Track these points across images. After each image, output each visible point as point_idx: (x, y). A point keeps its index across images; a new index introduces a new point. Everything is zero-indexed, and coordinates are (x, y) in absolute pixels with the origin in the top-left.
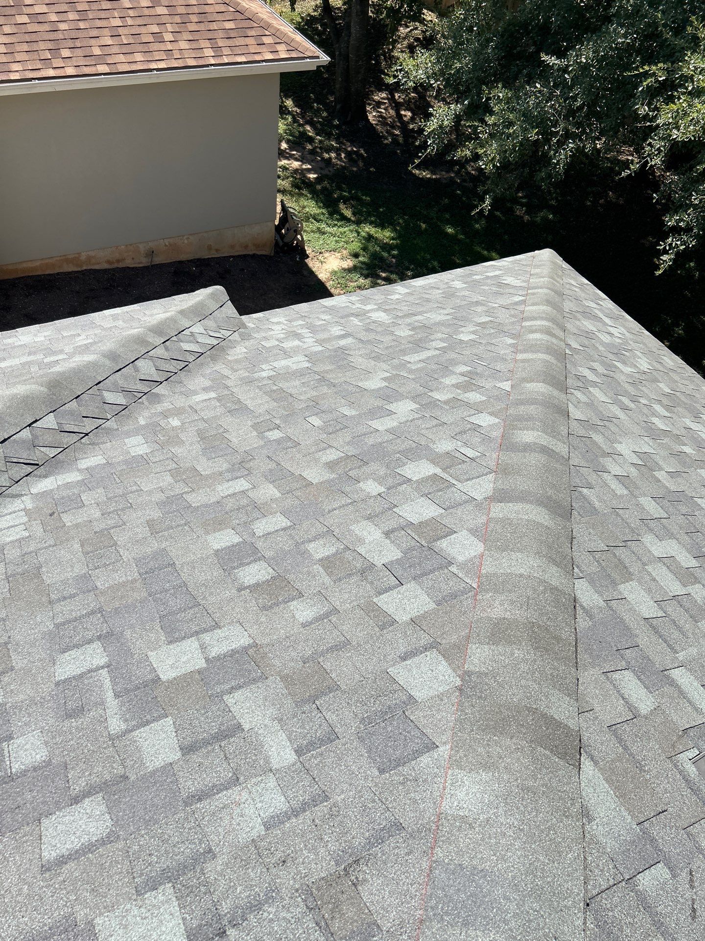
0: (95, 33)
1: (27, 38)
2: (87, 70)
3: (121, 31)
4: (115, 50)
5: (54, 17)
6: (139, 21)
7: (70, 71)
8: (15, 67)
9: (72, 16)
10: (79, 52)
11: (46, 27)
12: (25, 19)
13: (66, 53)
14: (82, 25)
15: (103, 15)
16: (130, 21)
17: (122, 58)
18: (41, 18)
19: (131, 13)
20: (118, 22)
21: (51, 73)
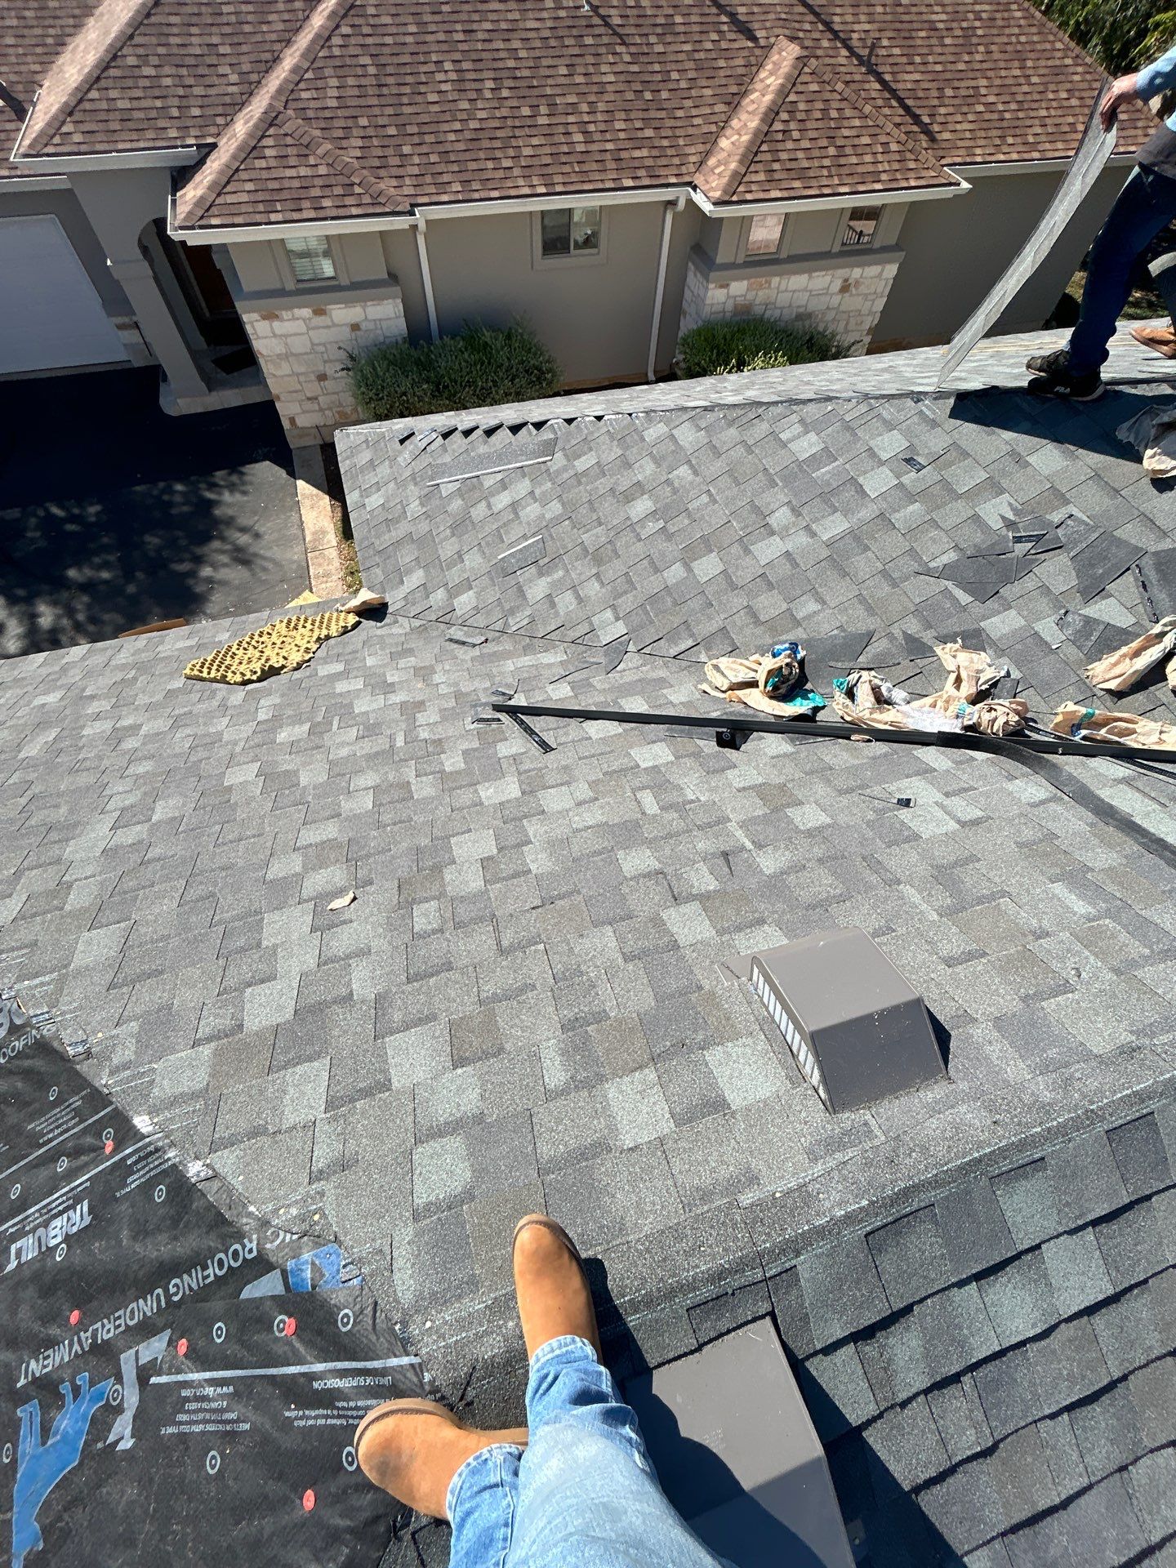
0: (1028, 122)
1: (985, 125)
2: (1026, 156)
3: (1048, 121)
4: (1043, 138)
5: (1001, 107)
6: (1060, 112)
7: (1015, 156)
8: (978, 151)
9: (1013, 106)
10: (1019, 140)
11: (995, 116)
12: (981, 108)
13: (1010, 140)
14: (1021, 115)
15: (1035, 105)
16: (1053, 112)
17: (1048, 146)
18: (993, 108)
19: (1054, 104)
20: (1044, 113)
21: (1002, 157)
